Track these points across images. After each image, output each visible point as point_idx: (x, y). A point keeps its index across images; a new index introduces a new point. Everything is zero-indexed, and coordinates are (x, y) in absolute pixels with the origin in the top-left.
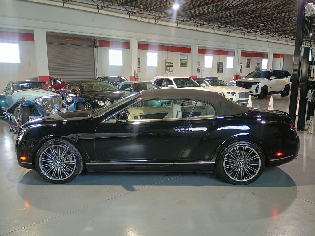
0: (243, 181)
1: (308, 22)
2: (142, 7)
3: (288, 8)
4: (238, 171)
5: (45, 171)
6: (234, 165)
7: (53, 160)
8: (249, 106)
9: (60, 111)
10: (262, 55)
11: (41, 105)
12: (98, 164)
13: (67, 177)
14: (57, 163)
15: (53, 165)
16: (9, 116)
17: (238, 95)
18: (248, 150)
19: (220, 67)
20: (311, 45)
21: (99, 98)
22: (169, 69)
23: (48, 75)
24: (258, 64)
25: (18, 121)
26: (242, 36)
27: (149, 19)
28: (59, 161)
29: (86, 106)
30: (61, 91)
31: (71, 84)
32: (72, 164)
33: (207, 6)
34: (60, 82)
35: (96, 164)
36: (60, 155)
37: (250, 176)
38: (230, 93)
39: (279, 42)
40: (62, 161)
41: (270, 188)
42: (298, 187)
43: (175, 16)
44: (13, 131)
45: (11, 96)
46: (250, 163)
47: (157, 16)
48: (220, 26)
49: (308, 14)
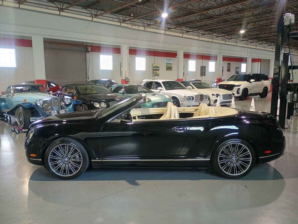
0: (236, 175)
1: (287, 30)
2: (132, 15)
3: (266, 17)
4: (231, 166)
5: (53, 168)
6: (227, 160)
7: (61, 157)
8: (233, 106)
9: (59, 112)
10: (241, 60)
11: (41, 107)
12: (103, 160)
13: (74, 173)
14: (65, 160)
15: (61, 162)
16: (8, 118)
17: (221, 96)
18: (240, 147)
19: (203, 71)
20: (290, 51)
21: (94, 100)
22: (156, 73)
23: (45, 79)
24: (237, 68)
25: (20, 122)
26: (224, 42)
27: (139, 26)
28: (67, 158)
29: (83, 107)
30: (58, 93)
31: (67, 87)
32: (78, 161)
33: (193, 15)
34: (54, 85)
35: (101, 160)
36: (68, 153)
37: (242, 171)
38: (214, 95)
39: (257, 48)
40: (69, 158)
41: (261, 181)
42: (285, 180)
43: (163, 24)
44: (15, 131)
45: (11, 98)
46: (242, 159)
47: (146, 24)
48: (204, 33)
49: (286, 23)
